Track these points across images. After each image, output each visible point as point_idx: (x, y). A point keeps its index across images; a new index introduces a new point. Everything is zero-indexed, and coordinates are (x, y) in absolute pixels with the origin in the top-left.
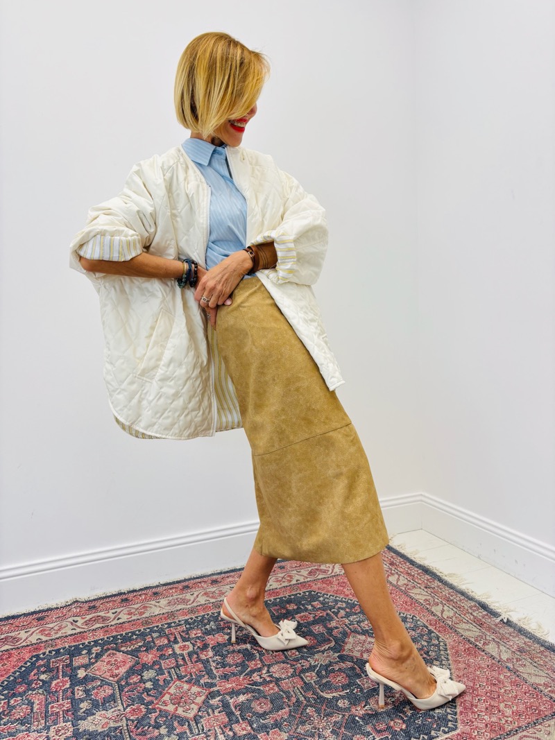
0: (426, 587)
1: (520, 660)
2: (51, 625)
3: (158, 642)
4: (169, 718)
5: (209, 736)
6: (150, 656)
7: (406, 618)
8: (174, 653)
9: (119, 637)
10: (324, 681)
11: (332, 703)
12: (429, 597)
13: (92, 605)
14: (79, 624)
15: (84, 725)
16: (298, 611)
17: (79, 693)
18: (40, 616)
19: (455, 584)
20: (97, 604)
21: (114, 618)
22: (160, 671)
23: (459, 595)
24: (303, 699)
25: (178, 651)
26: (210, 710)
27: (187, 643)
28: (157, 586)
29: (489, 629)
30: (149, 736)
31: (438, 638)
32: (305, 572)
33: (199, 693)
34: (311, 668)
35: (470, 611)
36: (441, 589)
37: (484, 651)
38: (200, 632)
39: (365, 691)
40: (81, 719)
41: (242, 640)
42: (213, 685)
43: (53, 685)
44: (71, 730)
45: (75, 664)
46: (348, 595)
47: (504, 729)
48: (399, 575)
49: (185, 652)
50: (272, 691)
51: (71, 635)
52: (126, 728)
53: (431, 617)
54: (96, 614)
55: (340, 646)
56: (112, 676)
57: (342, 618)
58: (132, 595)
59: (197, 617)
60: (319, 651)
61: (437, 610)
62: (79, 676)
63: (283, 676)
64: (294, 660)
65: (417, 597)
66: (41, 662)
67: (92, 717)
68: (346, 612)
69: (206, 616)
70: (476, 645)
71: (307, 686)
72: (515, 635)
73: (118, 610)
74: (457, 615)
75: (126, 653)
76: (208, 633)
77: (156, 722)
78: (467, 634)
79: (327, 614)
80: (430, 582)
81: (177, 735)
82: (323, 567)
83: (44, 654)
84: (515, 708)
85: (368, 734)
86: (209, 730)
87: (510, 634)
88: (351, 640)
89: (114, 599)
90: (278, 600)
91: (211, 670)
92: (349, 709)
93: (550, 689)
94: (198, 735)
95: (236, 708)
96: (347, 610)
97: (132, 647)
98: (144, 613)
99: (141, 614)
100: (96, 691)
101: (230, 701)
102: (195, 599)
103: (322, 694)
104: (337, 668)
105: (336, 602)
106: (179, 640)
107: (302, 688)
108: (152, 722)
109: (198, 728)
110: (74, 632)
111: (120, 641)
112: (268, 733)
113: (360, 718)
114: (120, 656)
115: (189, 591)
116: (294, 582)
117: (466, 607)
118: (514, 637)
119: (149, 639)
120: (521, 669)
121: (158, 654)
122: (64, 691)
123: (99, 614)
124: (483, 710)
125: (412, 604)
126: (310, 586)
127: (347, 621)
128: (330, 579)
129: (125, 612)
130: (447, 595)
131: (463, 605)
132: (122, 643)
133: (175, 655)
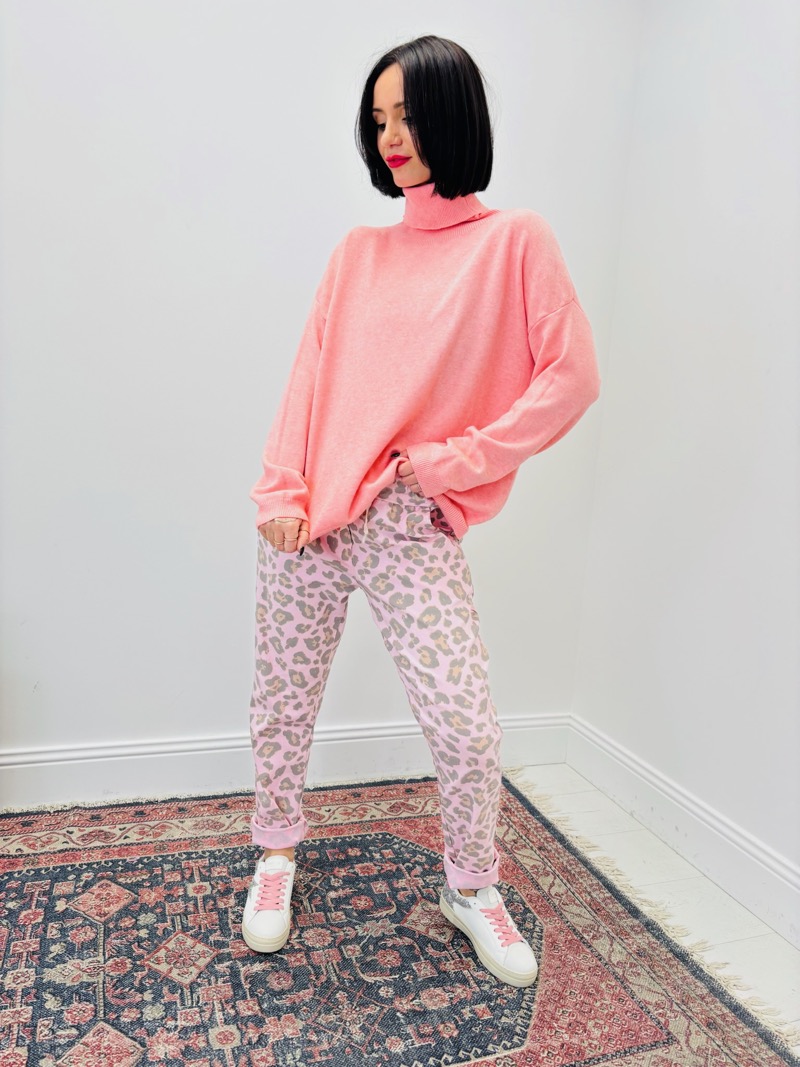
0: (540, 849)
1: (636, 966)
2: (38, 834)
3: (169, 877)
4: (159, 980)
5: (204, 1011)
6: (154, 895)
8: (186, 895)
9: (120, 863)
10: (369, 959)
11: (372, 990)
12: (540, 863)
13: (95, 815)
14: (74, 837)
15: (52, 975)
16: (359, 860)
17: (53, 932)
18: (27, 820)
19: (580, 849)
20: (103, 814)
21: (120, 837)
22: (162, 918)
23: (581, 865)
24: (336, 979)
25: (191, 893)
26: (213, 978)
27: (206, 884)
28: (186, 800)
29: (608, 918)
30: (127, 1001)
31: (534, 920)
32: (385, 806)
33: (204, 953)
34: (357, 939)
36: (559, 853)
37: (590, 946)
38: (225, 870)
39: (419, 980)
40: (47, 967)
42: (223, 945)
43: (22, 916)
44: (33, 978)
45: (56, 892)
46: (432, 846)
47: (583, 1055)
48: (510, 826)
49: (200, 895)
50: (298, 964)
51: (60, 851)
52: (101, 986)
53: (534, 891)
54: (98, 828)
55: (403, 915)
56: (100, 915)
57: (415, 876)
58: (151, 807)
59: (227, 850)
60: (373, 918)
61: (545, 882)
62: (57, 909)
63: (318, 946)
64: (337, 926)
65: (524, 861)
66: (14, 884)
67: (62, 966)
68: (425, 869)
69: (239, 850)
70: (583, 937)
71: (345, 963)
72: (639, 929)
73: (128, 826)
74: (569, 893)
75: (126, 886)
76: (236, 873)
77: (141, 984)
78: (575, 920)
79: (398, 869)
80: (548, 842)
81: (164, 1005)
82: (411, 802)
83: (19, 872)
84: (606, 1030)
85: (408, 1036)
86: (206, 1004)
87: (632, 928)
88: (418, 908)
89: (126, 809)
90: (339, 840)
91: (227, 924)
92: (391, 1001)
93: (661, 1011)
94: (191, 1007)
95: (246, 979)
96: (426, 866)
97: (133, 879)
98: (160, 834)
99: (157, 835)
100: (75, 931)
101: (243, 969)
102: (231, 824)
103: (362, 975)
104: (390, 943)
105: (414, 853)
106: (197, 877)
107: (338, 964)
108: (136, 983)
109: (192, 998)
110: (66, 846)
111: (120, 868)
112: (279, 1018)
113: (404, 1014)
114: (115, 889)
115: (226, 811)
116: (367, 818)
117: (585, 885)
118: (637, 933)
119: (158, 871)
120: (631, 979)
121: (165, 893)
122: (34, 926)
123: (102, 828)
124: (565, 1026)
125: (514, 870)
126: (387, 826)
127: (421, 881)
128: (417, 820)
129: (136, 829)
130: (565, 863)
131: (581, 881)
132: (122, 871)
133: (186, 898)
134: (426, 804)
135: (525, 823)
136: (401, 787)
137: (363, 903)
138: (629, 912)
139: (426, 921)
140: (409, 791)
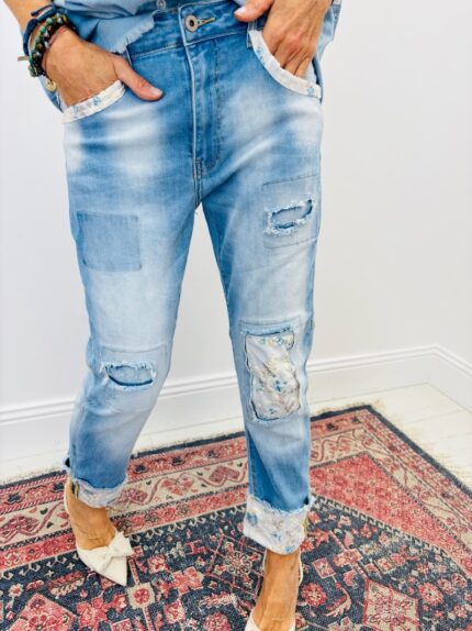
0: (443, 495)
6: (94, 611)
7: (433, 554)
8: (129, 607)
9: (49, 564)
12: (452, 516)
20: (21, 491)
21: (44, 523)
25: (135, 605)
27: (146, 586)
36: (462, 499)
38: (162, 561)
41: (222, 583)
46: (349, 502)
48: (405, 469)
49: (144, 606)
53: (465, 555)
54: (18, 513)
55: (360, 608)
57: (351, 547)
59: (157, 530)
60: (332, 619)
61: (467, 539)
65: (437, 513)
68: (354, 536)
69: (169, 529)
73: (50, 506)
76: (175, 565)
79: (330, 539)
80: (446, 486)
88: (370, 595)
89: (44, 483)
97: (67, 588)
102: (153, 494)
106: (135, 577)
111: (50, 573)
114: (49, 608)
115: (144, 475)
121: (105, 607)
123: (22, 513)
125: (433, 526)
127: (358, 554)
128: (322, 469)
129: (58, 511)
132: (53, 578)
133: (129, 612)
135: (416, 464)
137: (315, 595)
139: (384, 615)
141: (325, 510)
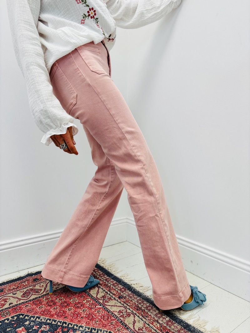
0: (119, 298)
12: (123, 308)
19: (141, 291)
23: (145, 303)
32: (19, 294)
35: (156, 319)
36: (131, 297)
46: (52, 316)
48: (99, 288)
61: (129, 321)
65: (113, 309)
74: (147, 326)
80: (123, 292)
82: (37, 287)
116: (7, 306)
117: (153, 316)
125: (108, 317)
126: (21, 309)
128: (41, 299)
130: (136, 303)
131: (150, 314)
134: (46, 285)
135: (107, 283)
136: (31, 279)
138: (185, 328)
140: (35, 280)
141: (32, 324)
